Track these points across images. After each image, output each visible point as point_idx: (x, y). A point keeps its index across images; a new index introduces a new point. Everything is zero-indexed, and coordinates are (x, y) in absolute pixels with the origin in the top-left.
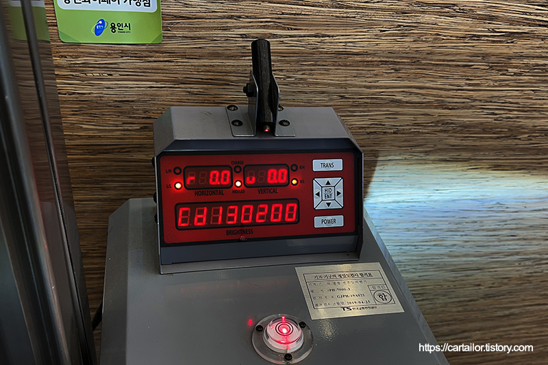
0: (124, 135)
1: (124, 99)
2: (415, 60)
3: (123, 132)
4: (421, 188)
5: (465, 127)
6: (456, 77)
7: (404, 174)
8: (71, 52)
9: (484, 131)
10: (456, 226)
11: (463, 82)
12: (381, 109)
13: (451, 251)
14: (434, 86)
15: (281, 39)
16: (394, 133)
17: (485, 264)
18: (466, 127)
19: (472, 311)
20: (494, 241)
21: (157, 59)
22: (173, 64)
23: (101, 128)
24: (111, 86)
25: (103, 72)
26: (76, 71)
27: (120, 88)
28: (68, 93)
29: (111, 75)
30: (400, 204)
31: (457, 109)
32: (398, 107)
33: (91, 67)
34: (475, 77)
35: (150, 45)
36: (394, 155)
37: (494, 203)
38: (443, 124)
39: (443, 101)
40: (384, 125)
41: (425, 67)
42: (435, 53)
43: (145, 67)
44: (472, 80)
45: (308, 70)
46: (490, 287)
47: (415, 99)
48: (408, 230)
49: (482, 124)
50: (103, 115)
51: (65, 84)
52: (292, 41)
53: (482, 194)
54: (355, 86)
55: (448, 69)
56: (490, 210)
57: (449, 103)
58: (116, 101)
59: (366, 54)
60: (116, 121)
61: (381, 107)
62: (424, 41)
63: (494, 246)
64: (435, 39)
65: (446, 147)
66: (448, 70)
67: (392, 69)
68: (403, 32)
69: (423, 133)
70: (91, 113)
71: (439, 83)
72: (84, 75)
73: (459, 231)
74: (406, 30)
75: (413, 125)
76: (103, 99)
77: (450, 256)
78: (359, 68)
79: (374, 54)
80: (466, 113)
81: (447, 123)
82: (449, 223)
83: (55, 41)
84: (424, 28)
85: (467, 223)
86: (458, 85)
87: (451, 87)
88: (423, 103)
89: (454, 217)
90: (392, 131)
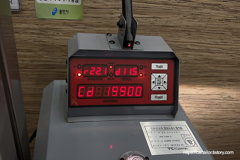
0: (62, 61)
1: (64, 45)
2: (198, 30)
4: (194, 88)
5: (218, 62)
6: (216, 38)
8: (41, 23)
10: (208, 106)
14: (206, 42)
20: (225, 113)
21: (80, 27)
22: (87, 29)
23: (52, 57)
24: (58, 39)
25: (55, 32)
26: (43, 31)
27: (62, 39)
28: (38, 41)
29: (58, 34)
31: (215, 53)
32: (188, 51)
33: (50, 30)
34: (225, 39)
35: (77, 20)
36: (184, 73)
38: (208, 60)
39: (209, 50)
41: (202, 33)
43: (74, 30)
44: (224, 40)
45: (148, 33)
46: (221, 133)
47: (196, 48)
49: (226, 60)
50: (54, 51)
51: (37, 37)
52: (142, 20)
56: (225, 99)
57: (212, 50)
58: (60, 45)
59: (176, 27)
60: (59, 54)
62: (203, 22)
63: (225, 115)
64: (209, 21)
65: (208, 70)
66: (213, 35)
67: (187, 34)
68: (194, 17)
69: (198, 64)
70: (48, 51)
71: (208, 41)
72: (46, 33)
73: (209, 108)
74: (195, 16)
75: (194, 60)
76: (54, 44)
77: (204, 119)
78: (172, 33)
79: (180, 27)
80: (219, 55)
81: (210, 60)
82: (205, 105)
83: (34, 17)
84: (204, 15)
85: (213, 104)
86: (217, 42)
87: (214, 43)
88: (200, 50)
89: (208, 102)
90: (184, 62)
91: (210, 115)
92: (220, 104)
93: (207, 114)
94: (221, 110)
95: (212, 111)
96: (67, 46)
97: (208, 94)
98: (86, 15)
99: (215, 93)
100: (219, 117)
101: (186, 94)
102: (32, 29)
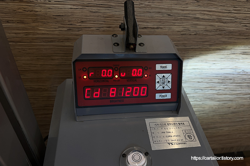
4: (206, 62)
9: (240, 35)
10: (221, 81)
11: (232, 9)
12: (189, 22)
13: (218, 92)
14: (217, 11)
16: (195, 35)
17: (233, 98)
18: (231, 33)
23: (48, 29)
24: (51, 7)
27: (55, 8)
28: (29, 10)
29: (50, 1)
31: (227, 23)
32: (198, 21)
36: (195, 46)
37: (241, 70)
38: (220, 31)
39: (220, 19)
40: (190, 30)
44: (237, 7)
46: (235, 109)
47: (206, 17)
48: (199, 82)
49: (239, 31)
53: (236, 66)
54: (176, 9)
56: (239, 74)
57: (224, 20)
58: (54, 15)
60: (55, 26)
65: (220, 42)
66: (225, 2)
67: (196, 1)
69: (209, 35)
71: (220, 9)
73: (223, 83)
75: (204, 31)
77: (217, 95)
81: (222, 30)
82: (219, 80)
85: (227, 79)
86: (229, 10)
88: (210, 19)
89: (221, 77)
91: (224, 90)
92: (234, 79)
93: (220, 90)
94: (235, 84)
95: (225, 87)
97: (221, 69)
99: (229, 67)
100: (233, 92)
101: (197, 69)
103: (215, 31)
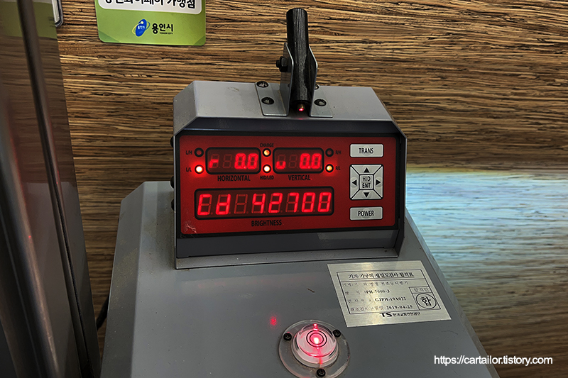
0: (161, 137)
1: (163, 101)
2: (462, 68)
3: (160, 135)
4: (461, 195)
5: (509, 136)
6: (502, 86)
7: (445, 182)
8: (109, 52)
9: (528, 140)
10: (493, 234)
11: (509, 91)
12: (425, 116)
13: (487, 259)
14: (480, 95)
15: (328, 45)
16: (437, 140)
17: (519, 272)
19: (504, 318)
20: (530, 250)
21: (200, 62)
22: (215, 67)
23: (137, 129)
24: (150, 88)
25: (142, 73)
26: (114, 71)
27: (159, 89)
28: (105, 93)
29: (150, 76)
30: (438, 211)
31: (502, 118)
32: (442, 114)
33: (130, 68)
34: (522, 86)
35: (192, 47)
36: (435, 162)
37: (533, 211)
38: (487, 132)
39: (488, 110)
40: (427, 132)
41: (472, 75)
42: (483, 62)
43: (186, 69)
44: (518, 89)
45: (353, 76)
46: (524, 295)
47: (460, 107)
48: (445, 237)
49: (525, 133)
50: (140, 116)
51: (102, 84)
52: (338, 46)
53: (522, 202)
54: (400, 93)
55: (495, 78)
56: (528, 218)
57: (494, 111)
58: (154, 103)
59: (413, 61)
60: (154, 123)
61: (425, 114)
62: (473, 50)
63: (530, 254)
64: (484, 48)
65: (488, 155)
67: (439, 77)
68: (453, 39)
69: (466, 141)
70: (128, 115)
71: (485, 92)
72: (122, 76)
73: (496, 239)
74: (455, 38)
75: (456, 133)
76: (141, 100)
77: (486, 264)
78: (406, 75)
79: (421, 61)
80: (510, 122)
81: (491, 132)
82: (487, 231)
83: (94, 41)
84: (473, 37)
85: (505, 231)
86: (504, 95)
87: (497, 96)
88: (468, 111)
89: (492, 225)
90: (435, 138)
91: (499, 254)
92: (519, 230)
95: (502, 246)
96: (172, 104)
97: (492, 209)
98: (213, 36)
99: (507, 204)
100: (520, 258)
101: (442, 209)
102: (88, 66)
103: (477, 133)
